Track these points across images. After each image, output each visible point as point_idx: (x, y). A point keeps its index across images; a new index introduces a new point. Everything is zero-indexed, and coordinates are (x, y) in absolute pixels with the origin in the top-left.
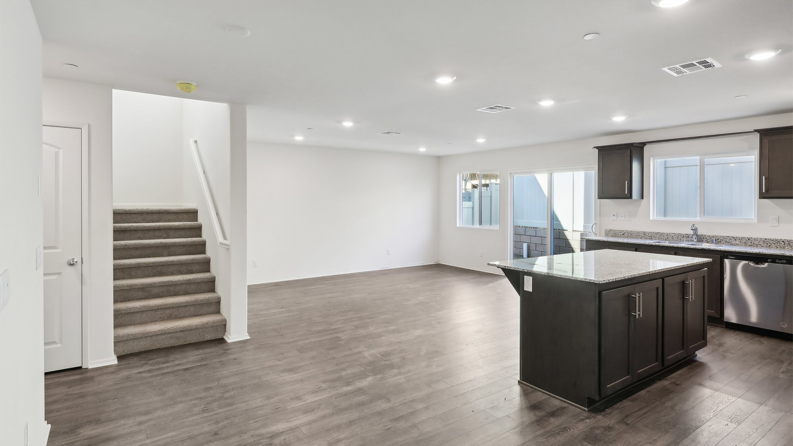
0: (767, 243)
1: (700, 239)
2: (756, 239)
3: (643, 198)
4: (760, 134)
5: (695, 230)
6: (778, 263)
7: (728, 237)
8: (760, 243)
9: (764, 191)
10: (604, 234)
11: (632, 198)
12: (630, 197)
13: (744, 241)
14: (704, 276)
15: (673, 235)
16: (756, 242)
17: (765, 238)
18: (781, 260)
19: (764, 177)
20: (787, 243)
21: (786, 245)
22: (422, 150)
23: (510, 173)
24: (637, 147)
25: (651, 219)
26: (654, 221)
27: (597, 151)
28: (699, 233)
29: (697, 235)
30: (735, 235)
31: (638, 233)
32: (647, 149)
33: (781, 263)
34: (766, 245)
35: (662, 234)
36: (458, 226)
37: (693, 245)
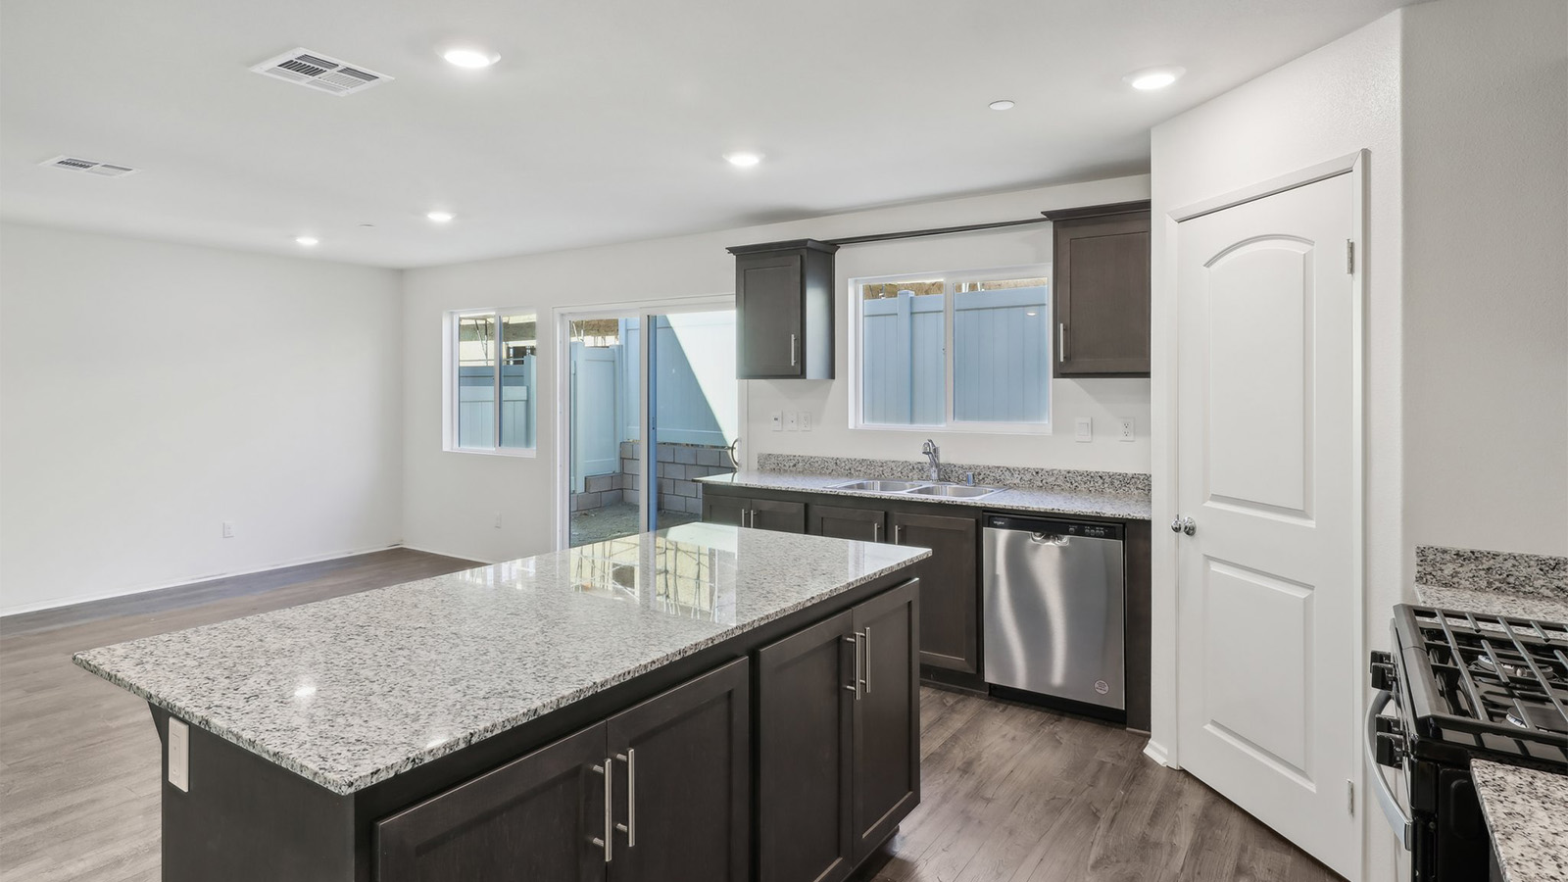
0: (1073, 481)
1: (946, 474)
2: (1051, 473)
3: (832, 376)
4: (1054, 222)
5: (932, 452)
6: (1090, 536)
7: (998, 467)
8: (1059, 482)
9: (1062, 360)
10: (755, 465)
11: (805, 378)
12: (802, 374)
13: (1028, 477)
14: (910, 603)
15: (893, 465)
16: (1051, 480)
17: (1068, 469)
18: (1093, 527)
19: (1062, 325)
20: (1108, 480)
21: (1106, 485)
22: (307, 242)
23: (562, 315)
24: (819, 251)
25: (851, 426)
26: (856, 432)
27: (733, 257)
28: (943, 459)
29: (937, 466)
30: (1011, 465)
31: (824, 461)
32: (841, 256)
33: (1095, 536)
34: (1069, 485)
35: (871, 463)
36: (445, 449)
37: (928, 491)
